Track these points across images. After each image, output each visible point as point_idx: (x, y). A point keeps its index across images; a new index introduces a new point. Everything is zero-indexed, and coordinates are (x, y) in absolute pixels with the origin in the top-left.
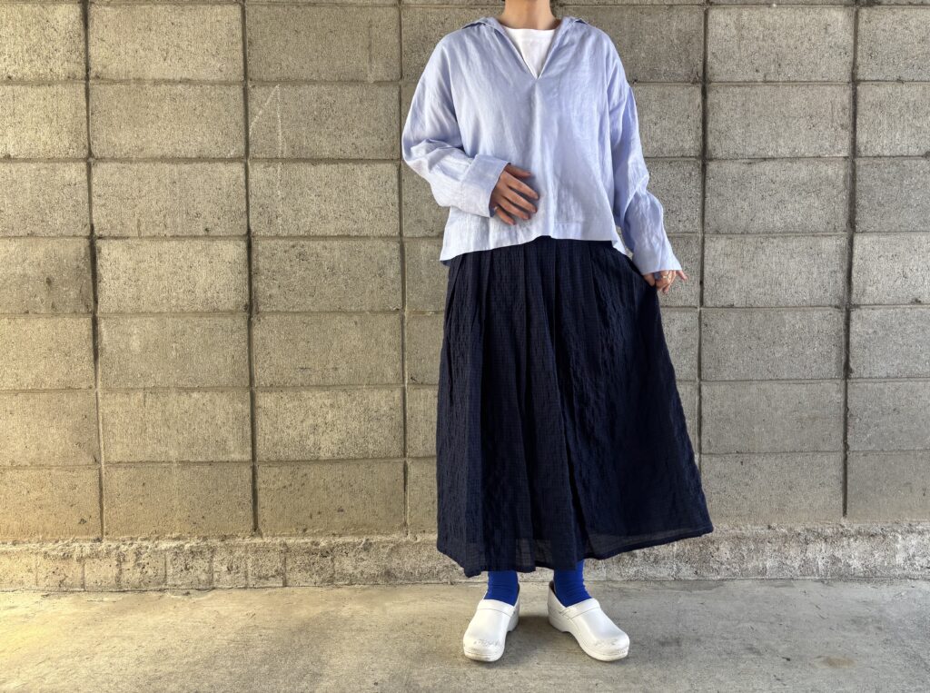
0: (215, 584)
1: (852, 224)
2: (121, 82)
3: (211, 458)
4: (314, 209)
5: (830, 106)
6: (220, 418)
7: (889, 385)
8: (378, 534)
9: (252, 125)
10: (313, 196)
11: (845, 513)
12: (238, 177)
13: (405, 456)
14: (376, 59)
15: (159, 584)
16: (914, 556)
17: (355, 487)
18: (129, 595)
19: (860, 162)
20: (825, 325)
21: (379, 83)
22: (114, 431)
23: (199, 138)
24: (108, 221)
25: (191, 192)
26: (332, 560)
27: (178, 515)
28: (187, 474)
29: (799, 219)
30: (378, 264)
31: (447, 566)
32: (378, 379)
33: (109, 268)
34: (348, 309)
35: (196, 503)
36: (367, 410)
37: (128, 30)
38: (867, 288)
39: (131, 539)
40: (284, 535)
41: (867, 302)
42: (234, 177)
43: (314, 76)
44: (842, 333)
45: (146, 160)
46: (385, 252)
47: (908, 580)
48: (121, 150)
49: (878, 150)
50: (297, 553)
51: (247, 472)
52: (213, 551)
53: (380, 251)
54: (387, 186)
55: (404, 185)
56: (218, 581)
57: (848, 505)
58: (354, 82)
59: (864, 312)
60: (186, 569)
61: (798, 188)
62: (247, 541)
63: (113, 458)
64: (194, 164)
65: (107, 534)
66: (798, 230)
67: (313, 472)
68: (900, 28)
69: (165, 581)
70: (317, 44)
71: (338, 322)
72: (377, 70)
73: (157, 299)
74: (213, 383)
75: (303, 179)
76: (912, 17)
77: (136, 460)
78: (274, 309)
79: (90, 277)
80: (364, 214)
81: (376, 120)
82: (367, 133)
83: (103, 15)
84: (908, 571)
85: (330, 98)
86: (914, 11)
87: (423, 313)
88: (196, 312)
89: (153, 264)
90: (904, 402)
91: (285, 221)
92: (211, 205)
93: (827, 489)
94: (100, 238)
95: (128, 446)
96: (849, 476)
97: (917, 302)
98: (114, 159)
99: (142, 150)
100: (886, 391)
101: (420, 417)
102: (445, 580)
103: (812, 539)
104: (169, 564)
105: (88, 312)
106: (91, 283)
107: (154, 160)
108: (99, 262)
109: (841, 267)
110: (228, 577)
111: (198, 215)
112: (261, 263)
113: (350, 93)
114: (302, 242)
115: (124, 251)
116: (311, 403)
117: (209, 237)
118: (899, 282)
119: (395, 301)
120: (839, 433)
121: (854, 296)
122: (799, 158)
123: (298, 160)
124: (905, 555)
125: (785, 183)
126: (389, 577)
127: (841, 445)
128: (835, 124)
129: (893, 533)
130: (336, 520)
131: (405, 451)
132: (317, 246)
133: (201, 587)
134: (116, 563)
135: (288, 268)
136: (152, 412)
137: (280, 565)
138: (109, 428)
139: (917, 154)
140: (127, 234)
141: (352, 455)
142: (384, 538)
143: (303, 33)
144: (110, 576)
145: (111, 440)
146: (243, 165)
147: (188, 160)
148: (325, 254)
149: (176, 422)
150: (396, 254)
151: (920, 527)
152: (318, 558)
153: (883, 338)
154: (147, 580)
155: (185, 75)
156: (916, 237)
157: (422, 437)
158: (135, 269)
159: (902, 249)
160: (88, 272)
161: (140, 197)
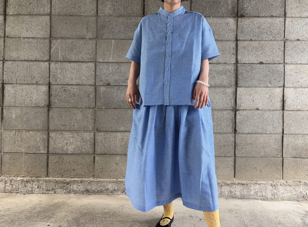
0: (33, 192)
1: (236, 84)
2: (14, 38)
3: (35, 152)
4: (69, 76)
5: (229, 48)
6: (38, 139)
7: (249, 135)
8: (85, 178)
9: (52, 51)
10: (69, 73)
11: (235, 177)
12: (47, 66)
13: (94, 153)
14: (89, 32)
15: (16, 191)
16: (257, 192)
17: (78, 163)
18: (8, 193)
19: (238, 65)
20: (228, 116)
21: (90, 39)
22: (6, 142)
23: (36, 55)
24: (8, 79)
25: (33, 70)
26: (70, 185)
27: (24, 169)
28: (27, 157)
29: (220, 82)
30: (88, 93)
31: (106, 189)
32: (86, 129)
33: (7, 93)
34: (78, 107)
35: (29, 166)
36: (83, 139)
37: (17, 23)
38: (242, 104)
39: (10, 176)
40: (56, 177)
41: (241, 109)
42: (46, 66)
43: (71, 37)
44: (234, 119)
45: (20, 61)
46: (90, 90)
47: (255, 200)
48: (13, 58)
49: (244, 61)
50: (59, 183)
51: (45, 156)
52: (33, 181)
53: (89, 89)
54: (92, 70)
55: (97, 69)
56: (34, 191)
57: (236, 174)
58: (83, 38)
59: (240, 112)
60: (25, 186)
61: (220, 73)
62: (44, 178)
63: (5, 151)
64: (34, 62)
65: (3, 174)
66: (219, 86)
67: (66, 157)
68: (251, 24)
69: (18, 190)
70: (72, 27)
71: (75, 111)
72: (90, 35)
73: (21, 103)
74: (37, 129)
75: (66, 67)
76: (255, 21)
77: (12, 152)
78: (56, 107)
79: (2, 96)
80: (84, 78)
81: (89, 50)
82: (86, 54)
83: (9, 19)
84: (256, 197)
85: (75, 43)
86: (256, 19)
87: (102, 109)
88: (32, 107)
89: (20, 92)
90: (254, 141)
91: (60, 80)
92: (38, 74)
93: (229, 169)
94: (5, 84)
95: (10, 147)
96: (236, 165)
97: (258, 109)
98: (10, 60)
99: (19, 58)
100: (248, 137)
101: (99, 141)
102: (106, 194)
103: (224, 185)
104: (20, 185)
105: (1, 106)
106: (2, 98)
107: (22, 60)
108: (4, 91)
109: (233, 97)
110: (37, 190)
111: (34, 77)
112: (53, 92)
113: (81, 42)
114: (65, 86)
115: (12, 88)
116: (66, 136)
117: (37, 84)
118: (252, 102)
119: (93, 105)
120: (233, 151)
121: (237, 107)
122: (219, 63)
123: (65, 61)
124: (254, 191)
125: (215, 71)
126: (87, 192)
127: (234, 154)
128: (231, 53)
129: (250, 184)
130: (72, 173)
131: (94, 152)
132: (69, 87)
133: (29, 192)
134: (4, 183)
135: (61, 94)
136: (17, 137)
137: (53, 186)
138: (5, 142)
139: (257, 63)
140: (13, 83)
141: (78, 153)
142: (87, 179)
143: (68, 24)
144: (2, 187)
145: (5, 146)
146: (48, 63)
147: (32, 61)
148: (72, 90)
149: (24, 140)
150: (93, 90)
151: (259, 182)
152: (65, 185)
153: (247, 120)
154: (13, 189)
155: (33, 36)
156: (257, 89)
157: (99, 148)
158: (15, 93)
159: (252, 92)
160: (1, 94)
161: (17, 72)
